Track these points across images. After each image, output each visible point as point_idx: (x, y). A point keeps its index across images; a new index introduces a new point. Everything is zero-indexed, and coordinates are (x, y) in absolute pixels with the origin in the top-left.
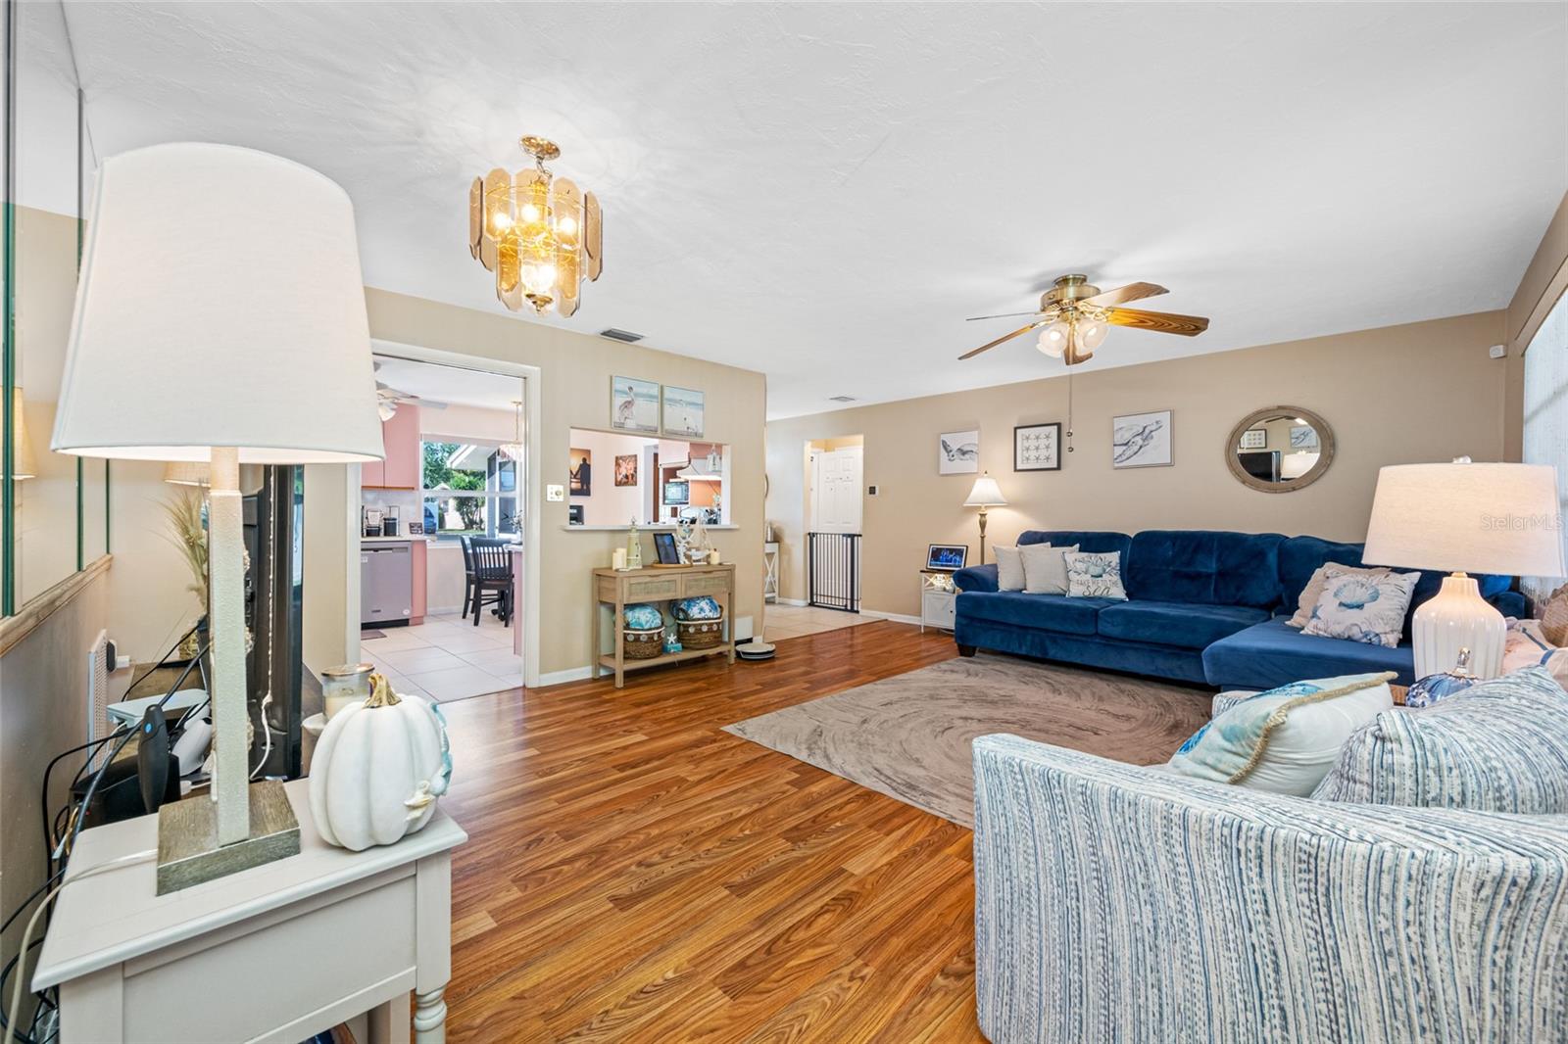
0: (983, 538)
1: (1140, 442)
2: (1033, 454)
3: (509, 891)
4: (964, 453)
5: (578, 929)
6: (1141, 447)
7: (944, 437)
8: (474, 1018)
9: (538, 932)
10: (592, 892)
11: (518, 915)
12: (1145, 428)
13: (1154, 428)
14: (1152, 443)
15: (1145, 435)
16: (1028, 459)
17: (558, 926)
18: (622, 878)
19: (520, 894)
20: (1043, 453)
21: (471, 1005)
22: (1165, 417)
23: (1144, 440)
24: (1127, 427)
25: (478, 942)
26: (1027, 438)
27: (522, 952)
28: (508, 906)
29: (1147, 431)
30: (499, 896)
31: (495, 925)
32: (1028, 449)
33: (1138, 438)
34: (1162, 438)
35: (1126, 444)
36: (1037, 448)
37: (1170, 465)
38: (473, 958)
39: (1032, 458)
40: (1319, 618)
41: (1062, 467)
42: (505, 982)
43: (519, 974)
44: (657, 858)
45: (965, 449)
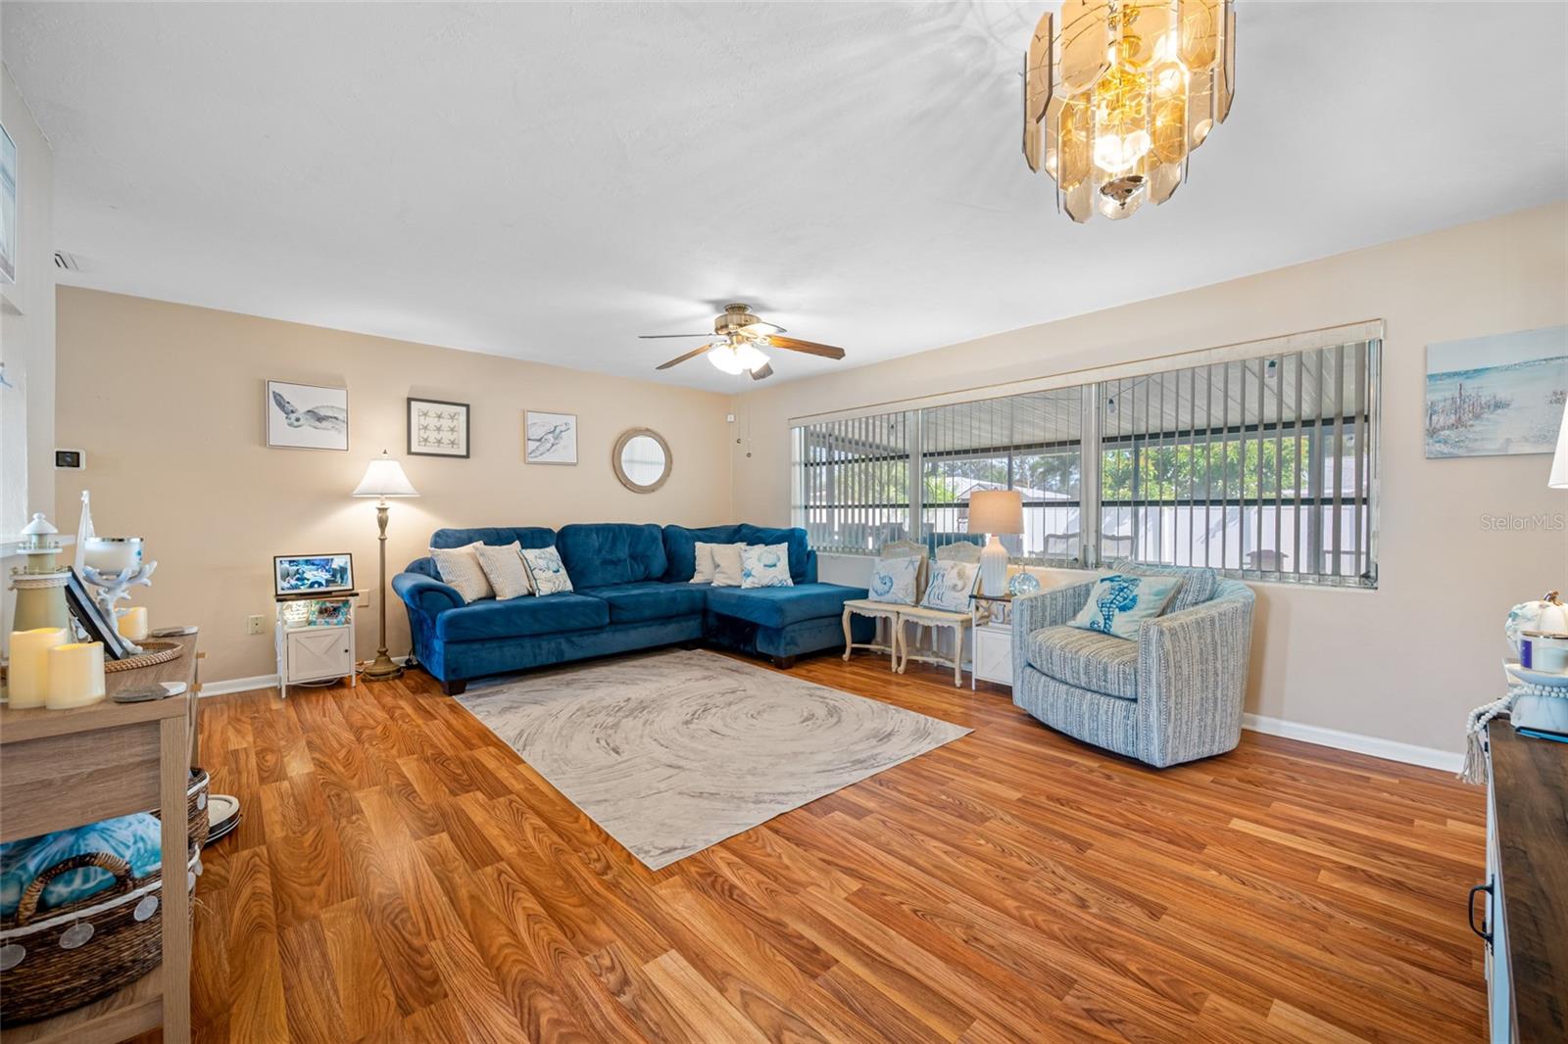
0: (382, 541)
1: (552, 441)
2: (433, 436)
3: (1218, 1010)
4: (320, 419)
5: (1216, 932)
6: (553, 445)
7: (274, 387)
8: (1379, 972)
9: (1247, 960)
10: (1156, 934)
11: (1243, 986)
12: (556, 427)
13: (564, 428)
14: (562, 443)
15: (556, 433)
16: (426, 440)
17: (1226, 948)
18: (1116, 916)
19: (1213, 996)
20: (446, 436)
21: (1372, 980)
22: (572, 420)
23: (556, 439)
24: (539, 424)
25: (1312, 1007)
26: (425, 415)
27: (1284, 965)
28: (1240, 1001)
29: (558, 431)
30: (1233, 1017)
31: (1276, 1001)
32: (425, 428)
33: (550, 436)
34: (569, 438)
35: (539, 440)
36: (439, 429)
37: (574, 465)
38: (1332, 1002)
39: (432, 439)
40: (754, 576)
41: (471, 456)
42: (1326, 965)
43: (1307, 958)
44: (1067, 896)
45: (322, 413)
